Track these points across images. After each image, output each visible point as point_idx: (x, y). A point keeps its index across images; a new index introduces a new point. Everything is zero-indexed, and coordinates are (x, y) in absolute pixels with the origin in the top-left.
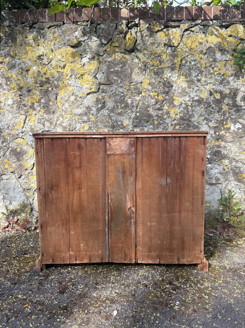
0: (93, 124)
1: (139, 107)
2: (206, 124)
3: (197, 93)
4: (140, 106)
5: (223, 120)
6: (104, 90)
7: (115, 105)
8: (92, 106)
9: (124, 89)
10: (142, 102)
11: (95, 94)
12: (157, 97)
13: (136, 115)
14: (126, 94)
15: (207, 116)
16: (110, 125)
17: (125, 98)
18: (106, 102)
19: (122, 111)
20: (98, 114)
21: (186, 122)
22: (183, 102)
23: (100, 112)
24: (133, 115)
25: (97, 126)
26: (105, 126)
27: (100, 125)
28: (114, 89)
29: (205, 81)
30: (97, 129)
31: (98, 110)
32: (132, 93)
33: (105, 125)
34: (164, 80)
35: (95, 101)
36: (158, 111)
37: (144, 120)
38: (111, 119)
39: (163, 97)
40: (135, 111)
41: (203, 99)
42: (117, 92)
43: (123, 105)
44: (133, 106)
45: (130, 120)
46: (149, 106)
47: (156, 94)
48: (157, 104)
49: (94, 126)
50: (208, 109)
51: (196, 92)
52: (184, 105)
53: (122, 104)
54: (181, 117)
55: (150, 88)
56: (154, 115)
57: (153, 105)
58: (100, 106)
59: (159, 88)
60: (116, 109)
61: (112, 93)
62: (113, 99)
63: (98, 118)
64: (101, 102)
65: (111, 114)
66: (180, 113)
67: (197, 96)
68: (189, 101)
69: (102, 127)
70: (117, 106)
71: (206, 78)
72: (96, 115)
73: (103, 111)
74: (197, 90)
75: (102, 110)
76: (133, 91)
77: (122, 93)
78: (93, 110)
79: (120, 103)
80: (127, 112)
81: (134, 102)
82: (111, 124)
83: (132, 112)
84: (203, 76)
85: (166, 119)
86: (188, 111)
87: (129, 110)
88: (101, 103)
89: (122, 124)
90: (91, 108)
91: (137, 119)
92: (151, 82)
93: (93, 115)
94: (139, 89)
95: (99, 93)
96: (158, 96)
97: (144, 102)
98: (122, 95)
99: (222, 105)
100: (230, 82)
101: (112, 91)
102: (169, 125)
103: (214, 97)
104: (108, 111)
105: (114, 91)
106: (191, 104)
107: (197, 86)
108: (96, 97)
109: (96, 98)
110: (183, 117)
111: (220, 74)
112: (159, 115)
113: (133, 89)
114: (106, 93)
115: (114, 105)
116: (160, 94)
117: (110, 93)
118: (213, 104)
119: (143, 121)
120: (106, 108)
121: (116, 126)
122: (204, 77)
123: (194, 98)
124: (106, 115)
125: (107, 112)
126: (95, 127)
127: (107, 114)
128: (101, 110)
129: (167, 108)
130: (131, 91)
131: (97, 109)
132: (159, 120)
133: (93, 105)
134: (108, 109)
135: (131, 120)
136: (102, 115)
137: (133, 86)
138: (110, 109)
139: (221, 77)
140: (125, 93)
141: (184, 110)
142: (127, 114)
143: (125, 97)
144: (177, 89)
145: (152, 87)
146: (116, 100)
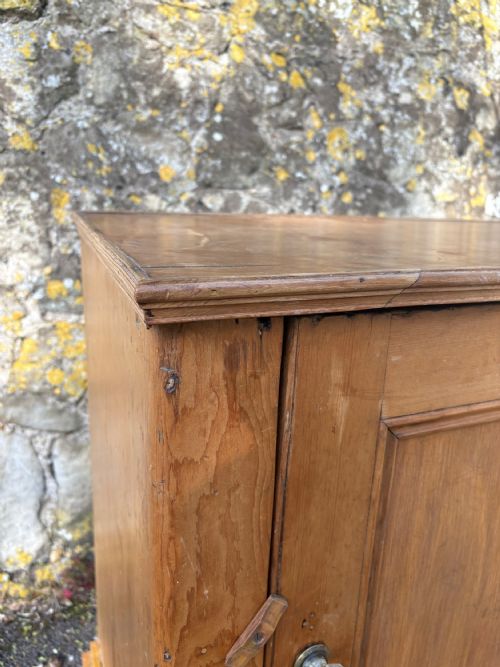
0: (27, 164)
1: (219, 108)
2: (427, 191)
3: (411, 79)
4: (225, 105)
5: (469, 182)
6: (69, 8)
7: (122, 85)
8: (17, 81)
9: (159, 22)
10: (231, 89)
11: (26, 24)
12: (284, 77)
13: (209, 137)
14: (169, 44)
15: (429, 164)
16: (104, 173)
17: (160, 65)
18: (82, 67)
19: (152, 118)
20: (46, 118)
21: (373, 182)
22: (366, 108)
23: (56, 111)
24: (198, 139)
25: (47, 177)
26: (85, 178)
27: (57, 172)
28: (116, 13)
29: (433, 42)
30: (45, 190)
31: (48, 101)
32: (192, 42)
33: (83, 173)
34: (310, 12)
35: (28, 56)
36: (286, 132)
37: (243, 161)
38: (107, 148)
39: (303, 77)
40: (207, 121)
41: (422, 102)
42: (128, 27)
43: (156, 92)
44: (198, 102)
45: (185, 156)
46: (255, 109)
47: (281, 62)
48: (285, 105)
49: (28, 173)
50: (434, 140)
51: (406, 75)
52: (367, 121)
53: (150, 87)
54: (358, 161)
55: (259, 32)
56: (274, 147)
57: (271, 107)
58: (53, 81)
59: (292, 41)
60: (129, 107)
61: (105, 29)
62: (112, 57)
63: (47, 137)
64: (58, 65)
65: (109, 127)
66: (356, 146)
67: (409, 89)
68: (385, 106)
69: (71, 179)
70: (133, 93)
71: (436, 32)
72: (37, 123)
73: (70, 108)
74: (410, 69)
75: (65, 105)
76: (199, 36)
77: (152, 37)
78: (20, 100)
79: (143, 79)
80: (173, 122)
81: (203, 83)
82: (109, 169)
83: (195, 125)
84: (429, 21)
85: (313, 165)
86: (379, 143)
87: (184, 114)
88: (57, 71)
89: (155, 175)
90: (10, 89)
91: (215, 156)
92: (262, 10)
93: (20, 121)
94: (220, 33)
95: (43, 21)
96: (289, 73)
97: (241, 89)
98: (151, 44)
99: (469, 132)
100: (495, 58)
101: (105, 22)
102: (324, 188)
103: (454, 103)
104: (93, 108)
105: (117, 24)
106: (392, 118)
107: (412, 55)
108: (34, 40)
109: (35, 45)
110: (365, 162)
111: (473, 23)
112: (293, 147)
113: (195, 28)
114: (77, 23)
115: (118, 89)
116: (294, 64)
117: (97, 27)
118: (449, 125)
119: (235, 168)
120: (80, 97)
121: (128, 180)
122: (430, 24)
123: (398, 95)
124: (85, 130)
125: (88, 113)
126: (37, 179)
127: (86, 125)
128: (59, 102)
129: (317, 123)
130: (188, 35)
131: (42, 97)
132: (292, 167)
133: (18, 76)
134: (90, 102)
135: (189, 157)
136: (67, 129)
137: (197, 11)
138: (100, 100)
139: (474, 36)
140: (162, 38)
141: (369, 136)
142: (176, 132)
143: (163, 57)
144: (349, 54)
145: (267, 30)
146: (126, 64)
